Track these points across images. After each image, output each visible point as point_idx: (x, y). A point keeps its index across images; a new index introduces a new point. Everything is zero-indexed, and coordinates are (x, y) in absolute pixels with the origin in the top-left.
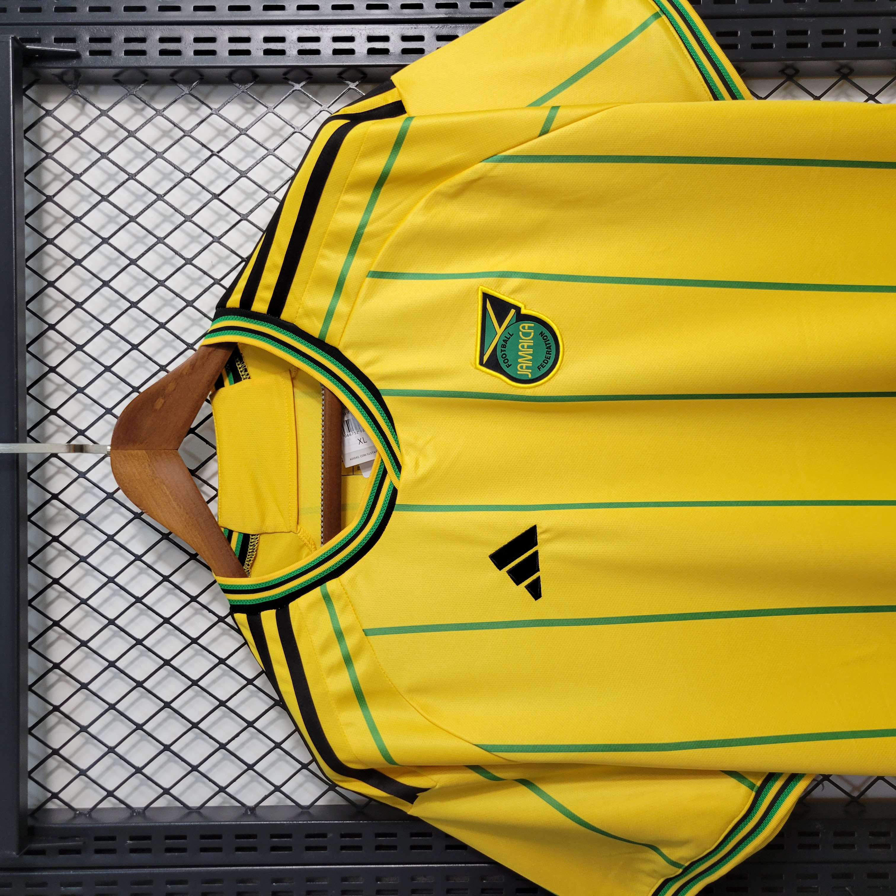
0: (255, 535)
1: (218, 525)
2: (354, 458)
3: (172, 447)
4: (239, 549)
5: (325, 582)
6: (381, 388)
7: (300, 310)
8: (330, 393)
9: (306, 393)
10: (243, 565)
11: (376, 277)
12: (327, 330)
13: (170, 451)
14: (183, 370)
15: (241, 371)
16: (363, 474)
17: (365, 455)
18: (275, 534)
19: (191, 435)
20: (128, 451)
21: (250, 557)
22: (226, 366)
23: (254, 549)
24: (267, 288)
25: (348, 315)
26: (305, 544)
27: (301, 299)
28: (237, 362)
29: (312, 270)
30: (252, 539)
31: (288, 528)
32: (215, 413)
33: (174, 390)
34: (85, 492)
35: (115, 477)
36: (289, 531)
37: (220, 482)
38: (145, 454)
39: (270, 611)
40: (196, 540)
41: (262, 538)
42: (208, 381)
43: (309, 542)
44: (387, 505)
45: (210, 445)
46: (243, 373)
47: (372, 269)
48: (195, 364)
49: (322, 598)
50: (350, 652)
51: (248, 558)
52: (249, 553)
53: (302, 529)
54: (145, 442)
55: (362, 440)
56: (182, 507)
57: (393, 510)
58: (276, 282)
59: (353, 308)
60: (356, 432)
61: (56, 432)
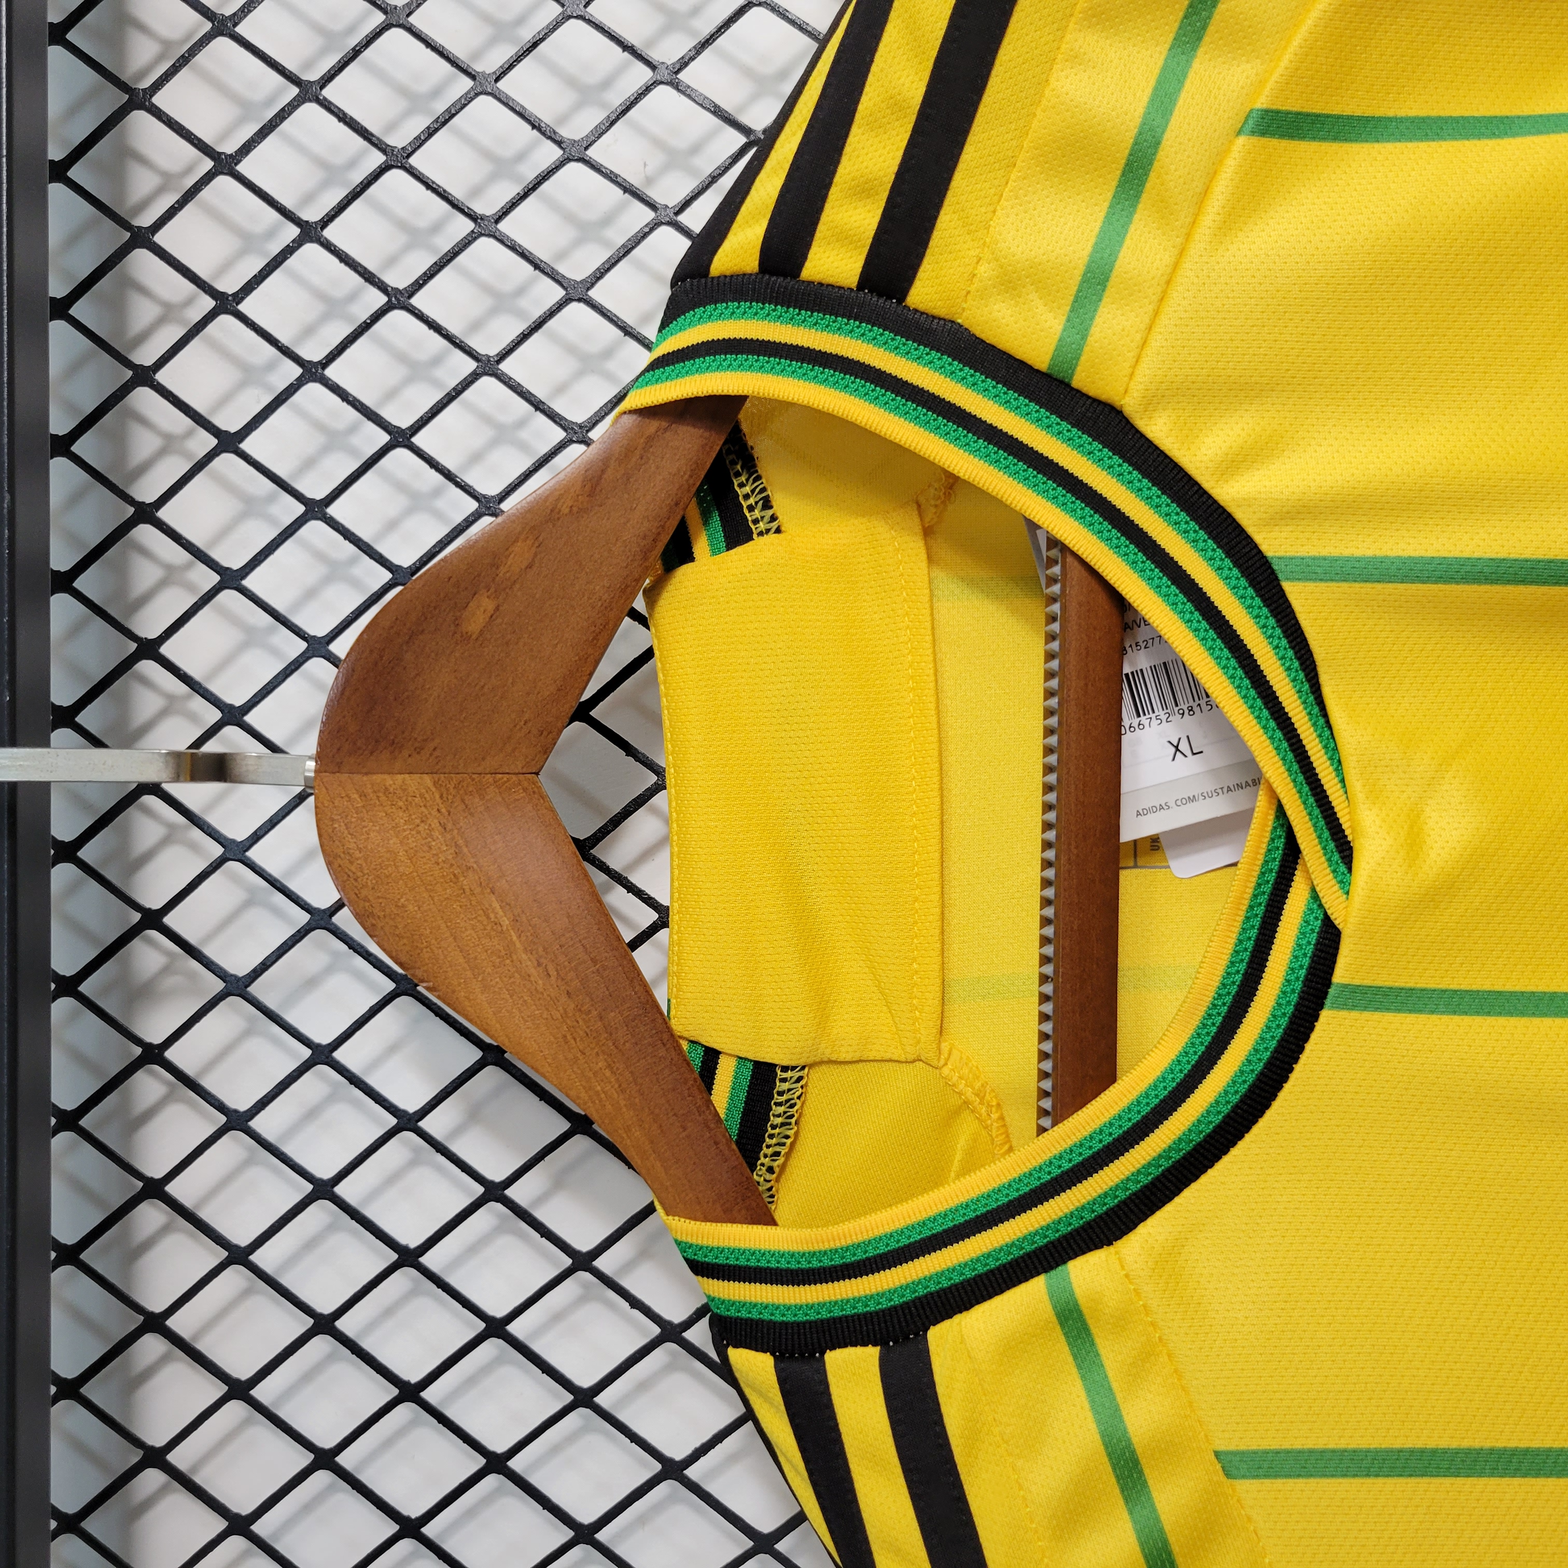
0: (793, 1068)
1: (669, 1029)
2: (1153, 810)
3: (519, 766)
4: (738, 1117)
5: (1064, 1262)
6: (1281, 554)
7: (984, 270)
8: (1085, 574)
9: (971, 583)
10: (753, 1167)
11: (1273, 135)
12: (1084, 337)
13: (514, 778)
14: (558, 500)
15: (751, 508)
16: (1173, 864)
17: (1192, 799)
18: (861, 1065)
19: (576, 724)
20: (374, 777)
21: (774, 1141)
22: (699, 490)
23: (792, 1116)
24: (862, 191)
25: (1165, 278)
26: (966, 1103)
27: (988, 228)
28: (738, 474)
29: (1035, 115)
30: (784, 1080)
31: (908, 1049)
32: (659, 649)
33: (530, 566)
34: (248, 904)
35: (329, 864)
36: (910, 1057)
37: (676, 884)
38: (428, 790)
39: (859, 1350)
40: (599, 1088)
41: (816, 1080)
42: (645, 537)
43: (982, 1099)
44: (1298, 986)
45: (637, 759)
46: (757, 513)
47: (1262, 103)
48: (600, 478)
49: (1054, 1319)
50: (1172, 1539)
51: (768, 1147)
52: (774, 1127)
53: (954, 1052)
54: (432, 745)
55: (1184, 746)
56: (553, 973)
57: (1321, 1006)
58: (895, 169)
59: (1182, 252)
60: (1164, 717)
61: (164, 713)
